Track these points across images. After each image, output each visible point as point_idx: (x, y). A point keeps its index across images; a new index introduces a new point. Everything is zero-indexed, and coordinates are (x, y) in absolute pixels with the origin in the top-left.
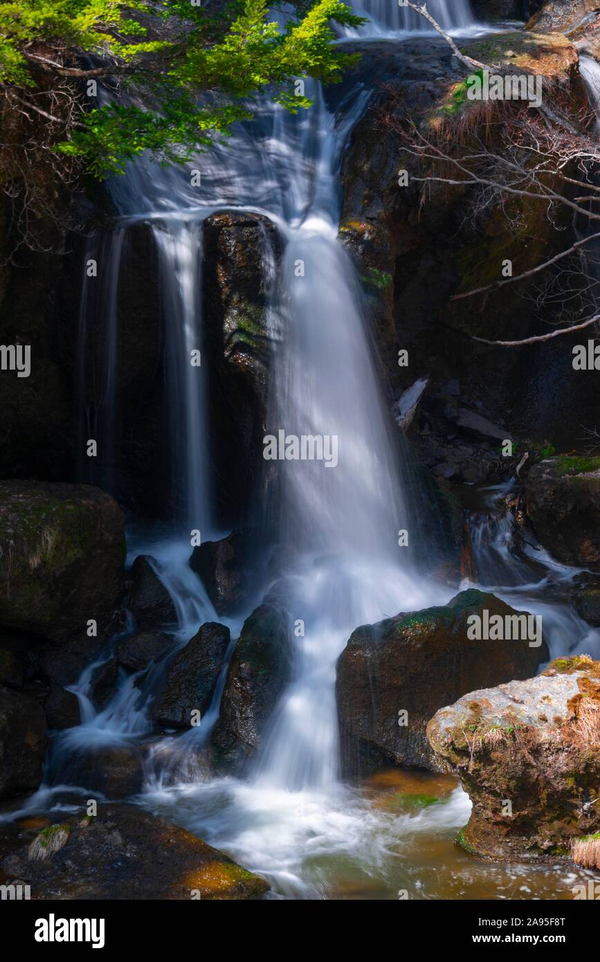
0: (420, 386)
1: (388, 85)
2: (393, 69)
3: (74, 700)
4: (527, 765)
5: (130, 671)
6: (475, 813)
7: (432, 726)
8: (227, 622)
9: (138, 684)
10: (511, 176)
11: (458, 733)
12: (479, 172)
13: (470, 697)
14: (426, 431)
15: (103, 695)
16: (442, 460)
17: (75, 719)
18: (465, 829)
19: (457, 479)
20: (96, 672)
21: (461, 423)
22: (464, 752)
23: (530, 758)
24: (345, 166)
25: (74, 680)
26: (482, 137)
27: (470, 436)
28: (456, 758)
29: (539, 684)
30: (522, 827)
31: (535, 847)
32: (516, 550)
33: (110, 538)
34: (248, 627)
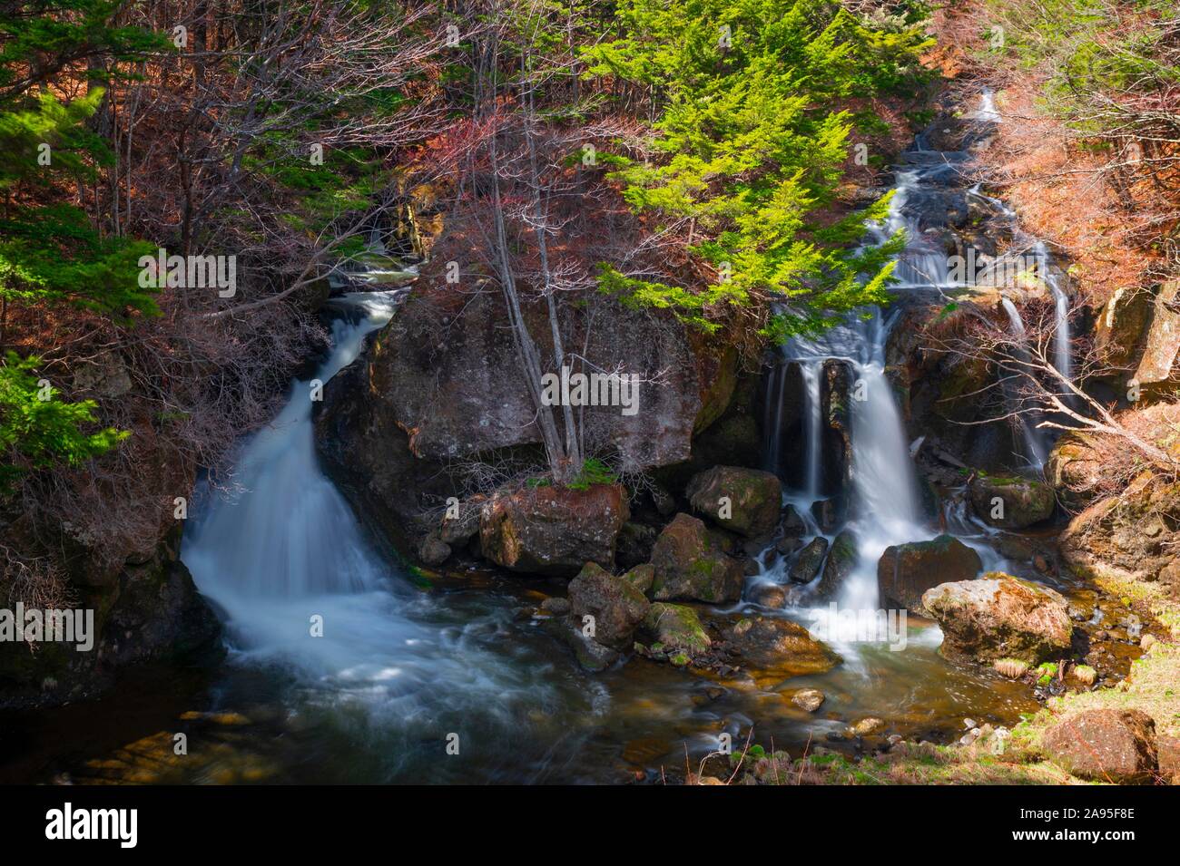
0: (921, 440)
1: (912, 308)
2: (912, 301)
3: (756, 564)
4: (972, 621)
5: (782, 554)
6: (946, 640)
7: (924, 597)
8: (827, 537)
9: (785, 560)
10: (968, 350)
11: (938, 602)
12: (952, 347)
13: (944, 585)
14: (923, 460)
15: (770, 563)
16: (931, 474)
17: (756, 571)
18: (940, 647)
19: (938, 483)
20: (767, 553)
21: (941, 457)
22: (940, 611)
23: (974, 618)
24: (889, 344)
25: (757, 556)
26: (954, 331)
27: (944, 464)
28: (936, 613)
29: (979, 583)
30: (970, 651)
31: (976, 661)
32: (967, 518)
33: (775, 495)
34: (837, 540)
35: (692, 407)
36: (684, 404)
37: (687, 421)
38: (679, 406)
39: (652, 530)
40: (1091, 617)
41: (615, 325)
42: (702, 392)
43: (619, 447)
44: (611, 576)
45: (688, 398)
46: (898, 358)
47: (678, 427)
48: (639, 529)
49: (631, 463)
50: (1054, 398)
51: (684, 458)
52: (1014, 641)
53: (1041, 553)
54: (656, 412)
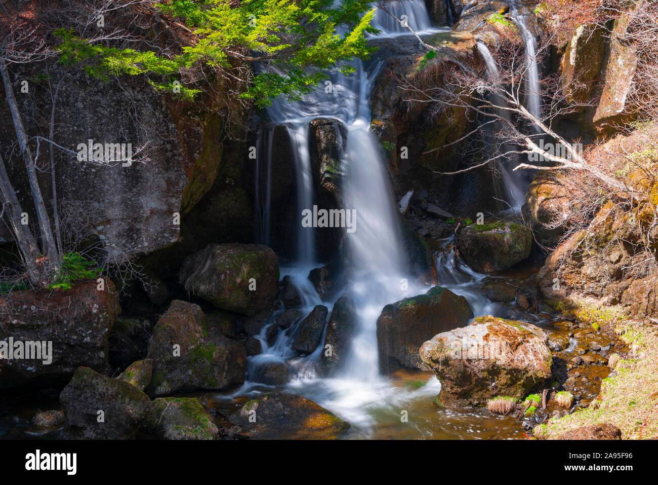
0: (410, 194)
1: (392, 58)
2: (393, 51)
3: (258, 342)
4: (466, 366)
5: (283, 328)
6: (443, 389)
7: (421, 350)
8: (327, 305)
9: (287, 334)
10: (448, 98)
11: (433, 353)
12: (433, 96)
13: (438, 336)
14: (413, 215)
15: (272, 340)
16: (421, 227)
17: (258, 350)
18: (439, 396)
19: (428, 236)
20: (268, 329)
21: (429, 210)
22: (436, 361)
23: (467, 363)
24: (373, 97)
25: (258, 333)
26: (434, 80)
27: (433, 216)
28: (433, 364)
29: (470, 329)
30: (465, 395)
31: (470, 404)
32: (457, 268)
33: (272, 268)
34: (336, 307)
35: (177, 184)
36: (169, 182)
37: (173, 200)
38: (163, 184)
39: (147, 323)
40: (567, 345)
41: (84, 100)
42: (187, 167)
43: (102, 237)
44: (106, 378)
45: (172, 175)
46: (384, 111)
47: (165, 208)
48: (133, 324)
49: (116, 253)
50: (528, 140)
51: (173, 240)
52: (503, 379)
53: (523, 292)
54: (138, 194)
